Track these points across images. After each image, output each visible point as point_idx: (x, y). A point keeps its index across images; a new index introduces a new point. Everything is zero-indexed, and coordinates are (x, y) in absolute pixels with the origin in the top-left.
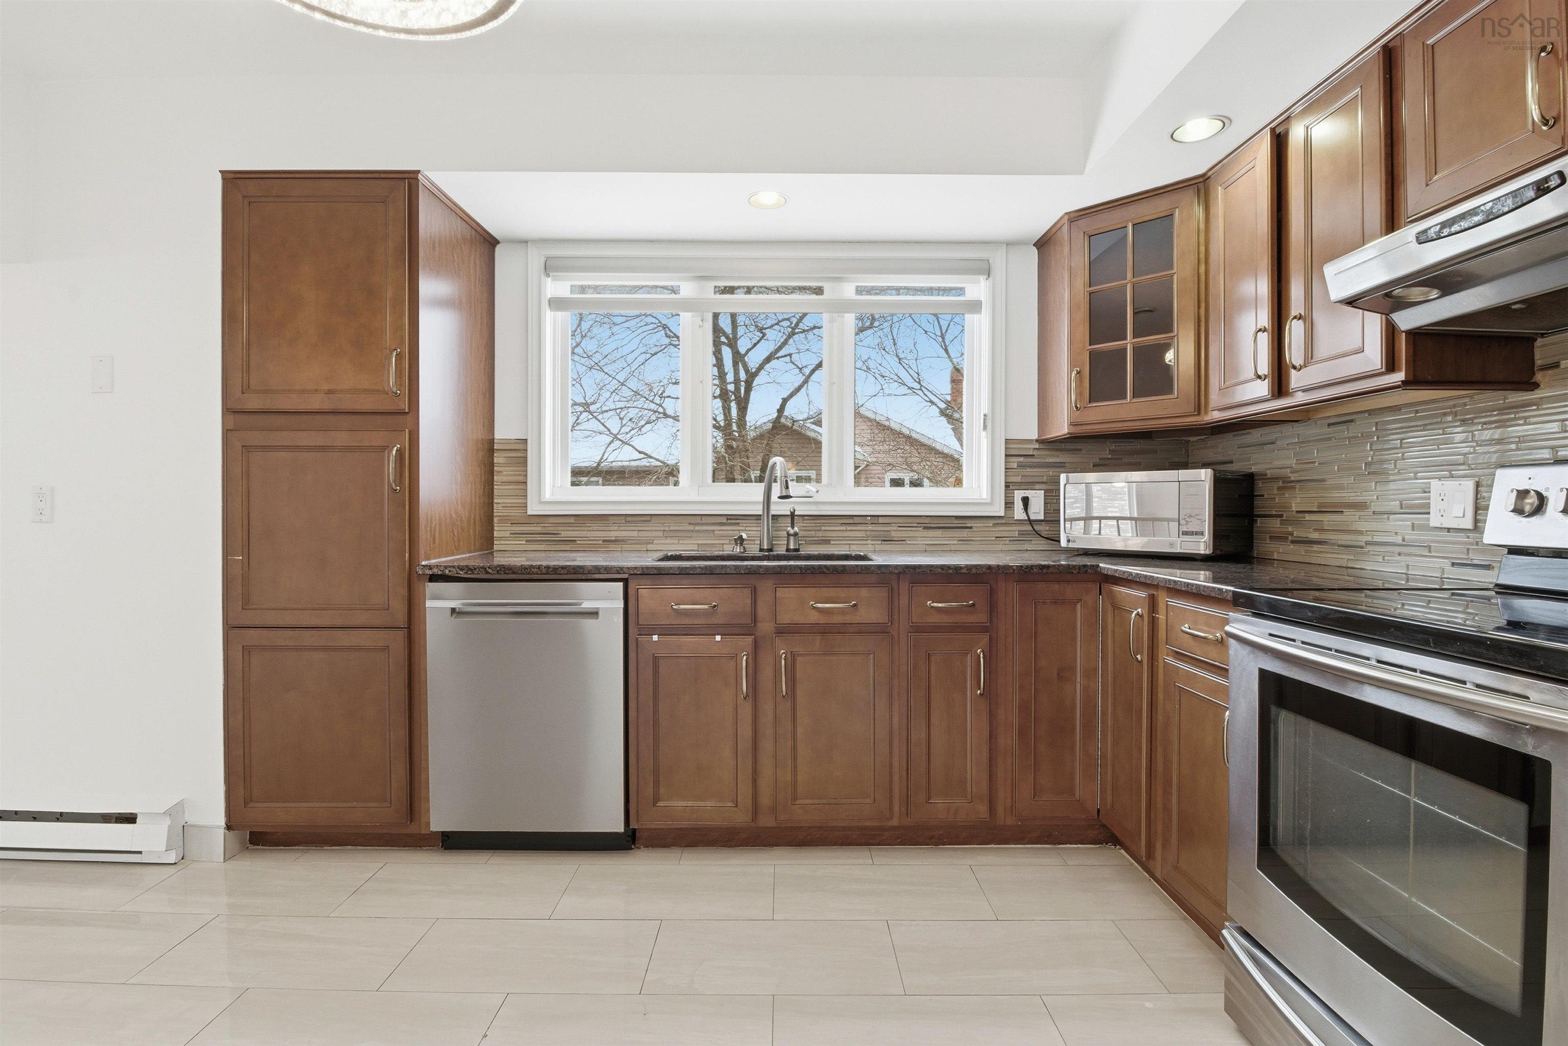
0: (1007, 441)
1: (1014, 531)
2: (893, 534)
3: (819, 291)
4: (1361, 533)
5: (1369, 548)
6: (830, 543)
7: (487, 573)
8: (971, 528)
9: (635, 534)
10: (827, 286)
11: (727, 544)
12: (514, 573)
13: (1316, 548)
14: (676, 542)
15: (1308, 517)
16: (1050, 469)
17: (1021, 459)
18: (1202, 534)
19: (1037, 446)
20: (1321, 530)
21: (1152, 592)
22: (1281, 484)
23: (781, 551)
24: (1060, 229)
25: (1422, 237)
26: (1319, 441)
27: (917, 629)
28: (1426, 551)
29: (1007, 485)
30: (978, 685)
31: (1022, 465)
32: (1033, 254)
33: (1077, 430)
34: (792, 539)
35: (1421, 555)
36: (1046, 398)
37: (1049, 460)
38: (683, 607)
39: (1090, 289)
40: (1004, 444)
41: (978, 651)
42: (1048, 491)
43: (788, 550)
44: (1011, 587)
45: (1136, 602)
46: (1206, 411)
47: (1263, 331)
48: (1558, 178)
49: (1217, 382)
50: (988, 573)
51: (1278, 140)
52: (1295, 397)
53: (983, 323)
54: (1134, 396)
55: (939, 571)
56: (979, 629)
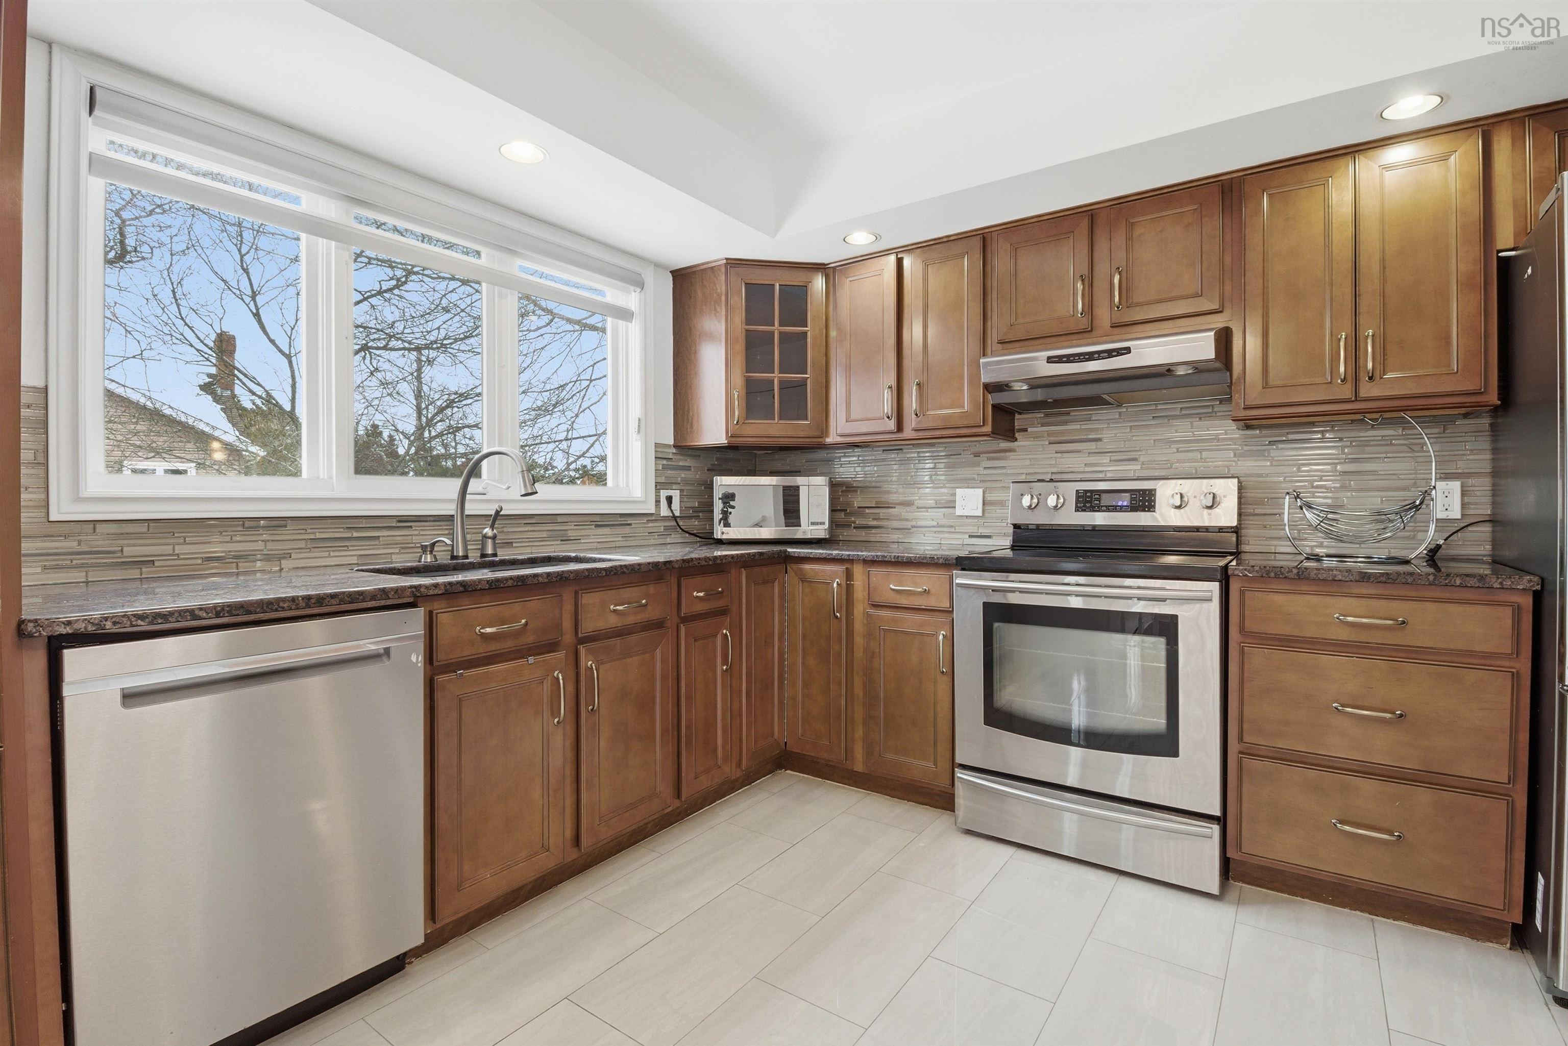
0: (657, 445)
1: (660, 526)
3: (476, 253)
4: (907, 520)
5: (914, 529)
8: (630, 524)
11: (395, 553)
12: (249, 612)
13: (874, 531)
14: (326, 554)
15: (867, 511)
16: (681, 472)
17: (665, 462)
18: (824, 523)
19: (674, 451)
20: (878, 519)
21: (849, 566)
22: (844, 488)
23: (474, 557)
24: (712, 268)
25: (1050, 360)
26: (876, 460)
27: (685, 620)
28: (952, 530)
29: (656, 486)
30: (725, 661)
31: (665, 467)
32: (670, 278)
33: (737, 441)
34: (490, 543)
35: (950, 532)
36: (689, 410)
37: (681, 464)
38: (489, 630)
39: (747, 327)
40: (653, 447)
41: (724, 631)
42: (682, 491)
43: (483, 555)
44: (740, 573)
45: (834, 575)
46: (827, 435)
47: (890, 387)
48: (1128, 350)
49: (842, 416)
50: (730, 562)
51: (900, 262)
52: (908, 433)
53: (633, 332)
54: (780, 418)
55: (703, 563)
56: (723, 612)
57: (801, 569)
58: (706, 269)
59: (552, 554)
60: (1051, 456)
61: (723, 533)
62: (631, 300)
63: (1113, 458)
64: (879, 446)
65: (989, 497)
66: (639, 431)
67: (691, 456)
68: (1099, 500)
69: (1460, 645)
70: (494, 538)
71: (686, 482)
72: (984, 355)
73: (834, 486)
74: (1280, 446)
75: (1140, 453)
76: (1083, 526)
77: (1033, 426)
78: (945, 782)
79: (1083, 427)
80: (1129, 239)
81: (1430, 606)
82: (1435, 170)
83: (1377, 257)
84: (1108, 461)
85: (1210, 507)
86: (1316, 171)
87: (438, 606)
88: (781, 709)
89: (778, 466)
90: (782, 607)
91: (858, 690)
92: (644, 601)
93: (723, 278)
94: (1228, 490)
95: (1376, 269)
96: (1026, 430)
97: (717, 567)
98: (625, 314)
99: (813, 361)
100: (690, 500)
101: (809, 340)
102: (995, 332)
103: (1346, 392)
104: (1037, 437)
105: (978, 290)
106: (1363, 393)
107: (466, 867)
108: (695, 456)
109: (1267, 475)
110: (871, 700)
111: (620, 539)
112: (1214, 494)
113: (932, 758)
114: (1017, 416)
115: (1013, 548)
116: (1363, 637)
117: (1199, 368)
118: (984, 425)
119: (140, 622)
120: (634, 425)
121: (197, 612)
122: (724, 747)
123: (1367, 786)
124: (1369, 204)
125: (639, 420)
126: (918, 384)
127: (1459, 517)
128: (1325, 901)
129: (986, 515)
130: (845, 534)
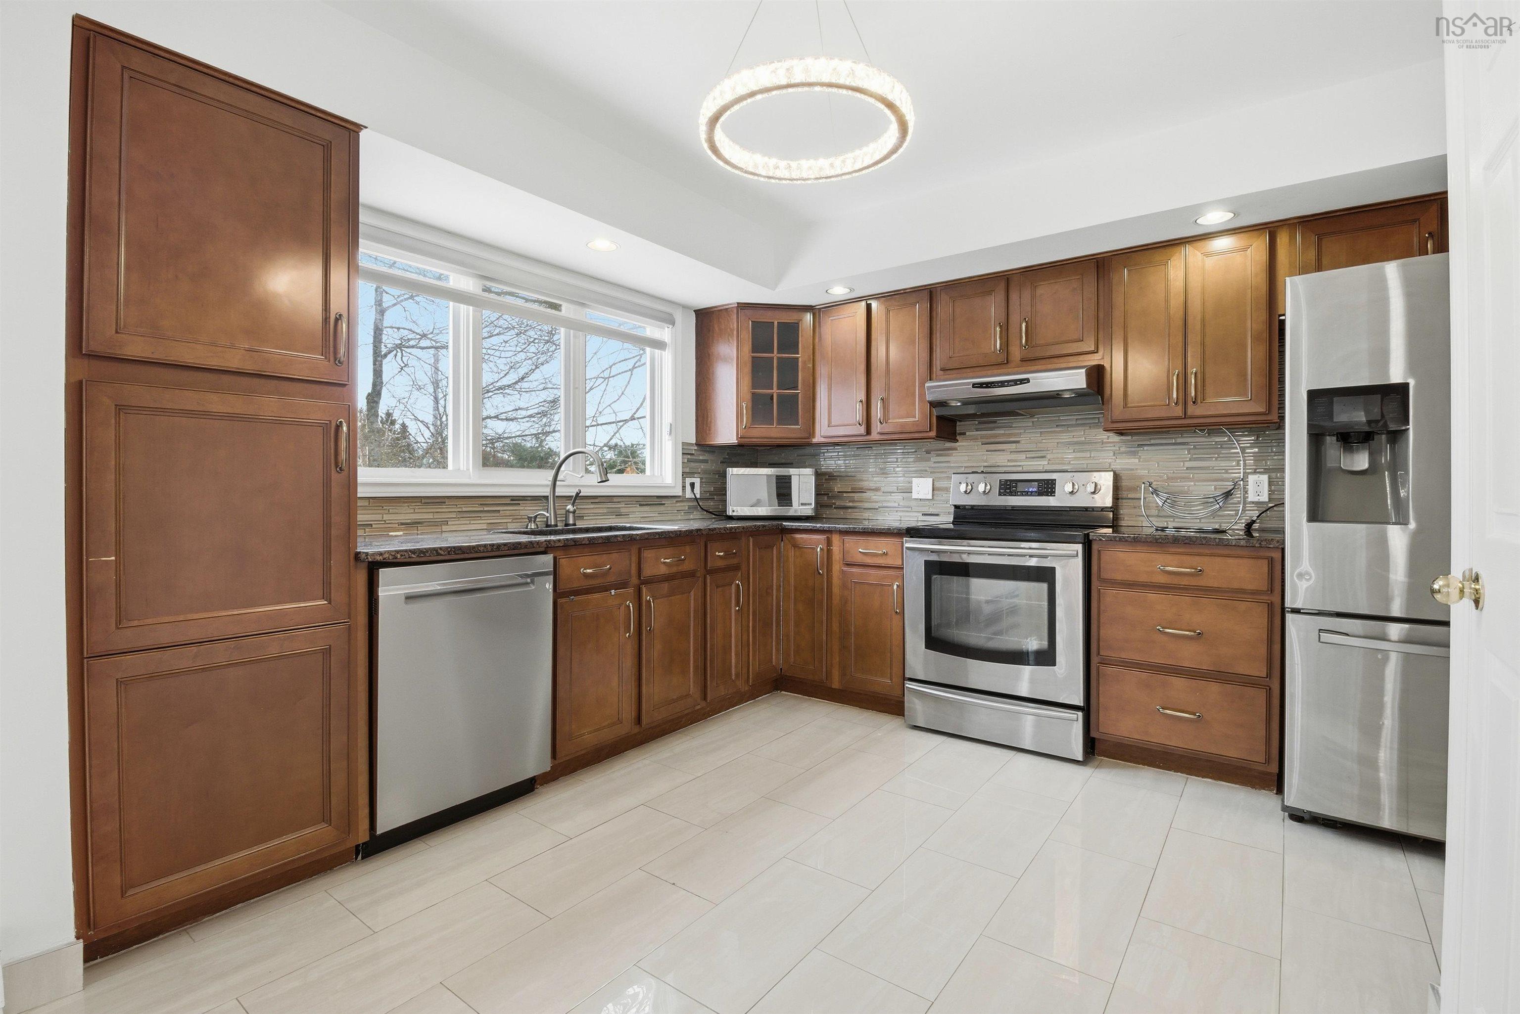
0: (683, 444)
1: (685, 506)
2: (622, 510)
3: (556, 307)
4: (875, 502)
5: (880, 509)
6: (583, 519)
7: (439, 554)
8: (664, 504)
9: (431, 516)
10: (565, 306)
11: (510, 522)
12: (464, 553)
13: (850, 510)
15: (845, 495)
16: (701, 464)
17: (689, 457)
18: (811, 504)
19: (696, 448)
20: (853, 501)
21: (829, 535)
22: (829, 477)
23: (560, 526)
24: (727, 309)
25: (975, 385)
26: (854, 456)
27: (711, 572)
28: (910, 509)
29: (683, 475)
30: (738, 604)
31: (689, 460)
32: (693, 316)
33: (744, 441)
34: (571, 515)
35: (907, 511)
36: (707, 417)
37: (701, 458)
38: (589, 571)
39: (752, 354)
40: (681, 445)
41: (737, 582)
42: (701, 479)
43: (566, 525)
44: (749, 541)
45: (817, 542)
46: (814, 437)
47: (861, 401)
48: (1027, 381)
49: (825, 422)
50: (742, 532)
51: (869, 308)
52: (874, 436)
53: (667, 357)
54: (778, 424)
55: (723, 531)
56: (736, 568)
57: (794, 538)
58: (721, 310)
59: (613, 525)
60: (982, 453)
61: (733, 511)
62: (664, 333)
63: (1028, 456)
64: (853, 445)
65: (937, 485)
66: (670, 433)
67: (709, 452)
68: (1016, 487)
69: (1236, 585)
70: (574, 512)
71: (705, 472)
72: (930, 380)
73: (818, 475)
74: (1145, 448)
75: (1047, 452)
76: (1005, 506)
77: (970, 430)
78: (898, 692)
79: (1007, 432)
80: (1033, 297)
81: (1218, 559)
82: (1238, 258)
83: (1199, 317)
84: (1024, 458)
85: (1094, 493)
86: (1158, 256)
87: (559, 554)
88: (778, 643)
89: (776, 459)
90: (778, 566)
91: (835, 627)
92: (683, 557)
93: (735, 317)
94: (1106, 480)
95: (1198, 326)
96: (964, 434)
97: (732, 535)
98: (659, 345)
99: (803, 381)
100: (708, 486)
101: (800, 364)
102: (938, 362)
103: (1178, 411)
104: (975, 439)
105: (926, 330)
106: (1190, 412)
107: (573, 727)
108: (711, 451)
109: (1137, 469)
110: (845, 634)
111: (657, 515)
112: (1096, 483)
113: (889, 675)
114: (958, 423)
115: (953, 523)
116: (1176, 581)
117: (1079, 395)
118: (930, 431)
119: (413, 556)
120: (666, 429)
121: (439, 551)
122: (736, 667)
123: (1179, 683)
124: (1195, 282)
125: (671, 425)
126: (882, 399)
127: (1267, 501)
128: (1159, 767)
129: (935, 497)
130: (827, 513)
